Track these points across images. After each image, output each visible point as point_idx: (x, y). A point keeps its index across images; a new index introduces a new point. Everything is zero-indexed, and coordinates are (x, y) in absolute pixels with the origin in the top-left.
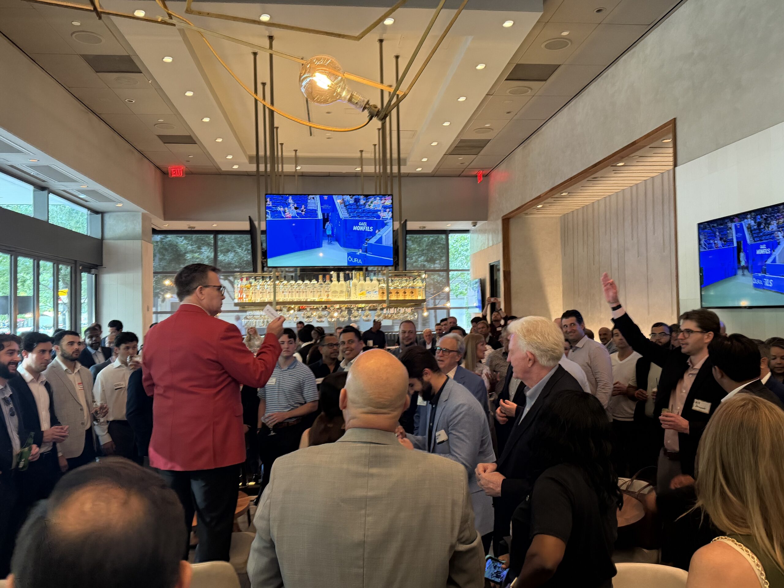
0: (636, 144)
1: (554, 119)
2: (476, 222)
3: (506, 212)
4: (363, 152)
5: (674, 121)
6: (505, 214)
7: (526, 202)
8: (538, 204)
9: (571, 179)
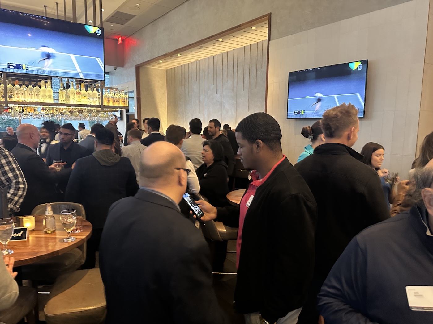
0: (240, 26)
1: (176, 9)
2: (116, 68)
3: (139, 62)
4: (47, 8)
5: (270, 15)
6: (138, 64)
7: (155, 57)
8: (160, 60)
9: (190, 45)
